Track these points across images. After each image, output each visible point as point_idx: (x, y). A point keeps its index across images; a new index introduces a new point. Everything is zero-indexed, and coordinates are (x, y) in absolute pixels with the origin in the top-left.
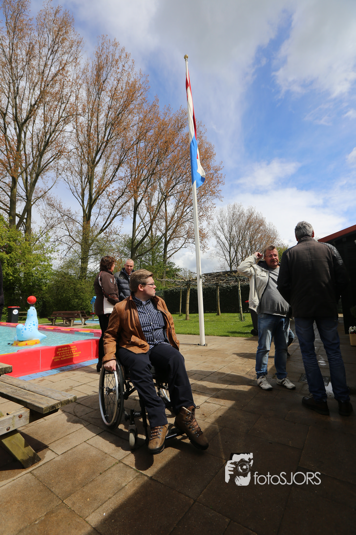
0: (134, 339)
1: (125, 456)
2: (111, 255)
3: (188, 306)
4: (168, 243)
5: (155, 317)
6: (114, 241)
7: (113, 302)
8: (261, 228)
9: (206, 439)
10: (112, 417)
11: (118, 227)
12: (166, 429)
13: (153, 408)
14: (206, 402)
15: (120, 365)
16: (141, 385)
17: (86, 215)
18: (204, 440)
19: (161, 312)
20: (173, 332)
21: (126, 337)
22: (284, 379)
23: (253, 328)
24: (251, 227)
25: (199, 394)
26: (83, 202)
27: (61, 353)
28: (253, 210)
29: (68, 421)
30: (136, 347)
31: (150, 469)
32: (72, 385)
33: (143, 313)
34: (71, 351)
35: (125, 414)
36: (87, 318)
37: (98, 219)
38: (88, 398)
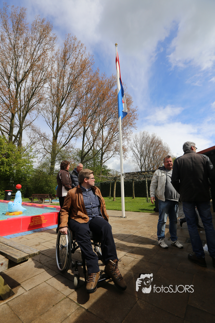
0: (80, 213)
1: (71, 293)
2: (69, 160)
3: (115, 192)
4: (104, 154)
5: (94, 199)
6: (71, 152)
7: (67, 189)
8: (160, 146)
9: (125, 282)
10: (64, 265)
11: (74, 144)
12: (98, 275)
13: (90, 261)
14: (125, 255)
15: (70, 231)
16: (83, 244)
17: (55, 136)
18: (124, 283)
19: (98, 196)
20: (105, 209)
21: (75, 212)
22: (175, 241)
23: (155, 207)
24: (154, 145)
25: (121, 250)
26: (53, 129)
27: (34, 221)
28: (155, 135)
29: (35, 267)
30: (80, 219)
31: (86, 303)
32: (40, 242)
33: (86, 196)
34: (41, 219)
35: (72, 263)
36: (53, 199)
37: (61, 139)
38: (49, 250)
